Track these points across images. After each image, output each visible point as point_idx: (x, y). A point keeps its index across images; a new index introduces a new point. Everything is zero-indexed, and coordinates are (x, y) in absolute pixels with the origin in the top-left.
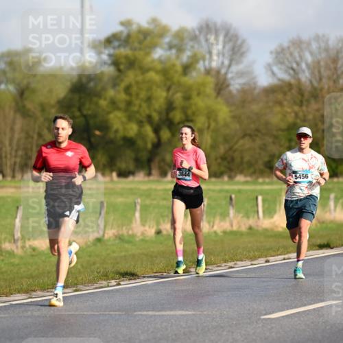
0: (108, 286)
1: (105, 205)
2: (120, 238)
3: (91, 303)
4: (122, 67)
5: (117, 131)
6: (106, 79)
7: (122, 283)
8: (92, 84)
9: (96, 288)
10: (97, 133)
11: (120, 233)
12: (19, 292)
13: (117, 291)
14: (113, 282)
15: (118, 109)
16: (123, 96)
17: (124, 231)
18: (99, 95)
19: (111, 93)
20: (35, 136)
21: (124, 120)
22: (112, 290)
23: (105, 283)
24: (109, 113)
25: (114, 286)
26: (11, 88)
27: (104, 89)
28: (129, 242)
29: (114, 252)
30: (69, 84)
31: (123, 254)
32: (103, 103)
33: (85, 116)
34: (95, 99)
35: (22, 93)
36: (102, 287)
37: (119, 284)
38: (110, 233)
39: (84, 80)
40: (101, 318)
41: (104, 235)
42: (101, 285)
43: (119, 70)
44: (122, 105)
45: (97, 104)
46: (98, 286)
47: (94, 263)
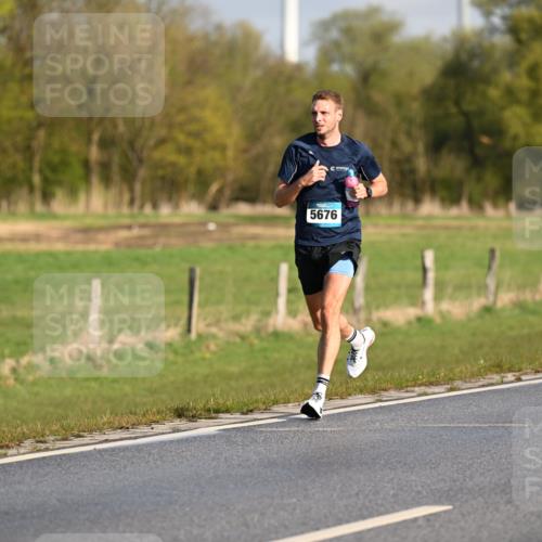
0: (502, 383)
1: (498, 254)
2: (521, 306)
3: (475, 409)
4: (524, 36)
5: (515, 138)
6: (498, 55)
7: (523, 378)
8: (476, 64)
9: (483, 386)
10: (485, 140)
11: (522, 298)
12: (361, 392)
13: (516, 390)
14: (510, 377)
15: (518, 102)
16: (524, 82)
17: (527, 296)
18: (486, 80)
19: (506, 76)
20: (387, 146)
21: (528, 119)
22: (508, 389)
23: (497, 378)
24: (503, 108)
25: (512, 382)
26: (349, 69)
27: (495, 71)
28: (534, 313)
29: (511, 328)
30: (439, 64)
31: (526, 331)
32: (494, 93)
33: (466, 115)
34: (481, 87)
35: (366, 77)
36: (492, 384)
37: (519, 380)
38: (505, 299)
39: (464, 57)
40: (491, 433)
41: (495, 302)
42: (491, 381)
43: (519, 41)
44: (524, 96)
45: (484, 95)
46: (485, 382)
47: (481, 346)
